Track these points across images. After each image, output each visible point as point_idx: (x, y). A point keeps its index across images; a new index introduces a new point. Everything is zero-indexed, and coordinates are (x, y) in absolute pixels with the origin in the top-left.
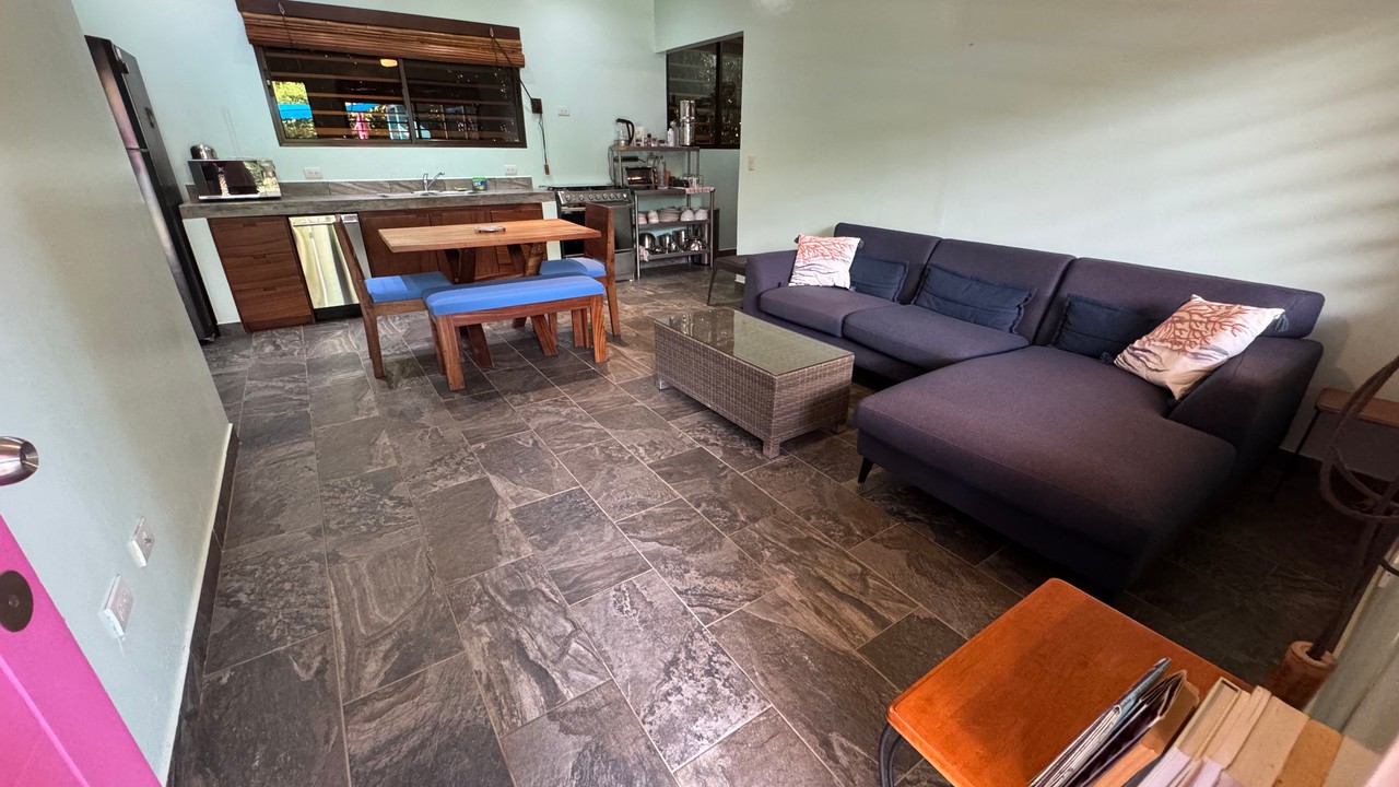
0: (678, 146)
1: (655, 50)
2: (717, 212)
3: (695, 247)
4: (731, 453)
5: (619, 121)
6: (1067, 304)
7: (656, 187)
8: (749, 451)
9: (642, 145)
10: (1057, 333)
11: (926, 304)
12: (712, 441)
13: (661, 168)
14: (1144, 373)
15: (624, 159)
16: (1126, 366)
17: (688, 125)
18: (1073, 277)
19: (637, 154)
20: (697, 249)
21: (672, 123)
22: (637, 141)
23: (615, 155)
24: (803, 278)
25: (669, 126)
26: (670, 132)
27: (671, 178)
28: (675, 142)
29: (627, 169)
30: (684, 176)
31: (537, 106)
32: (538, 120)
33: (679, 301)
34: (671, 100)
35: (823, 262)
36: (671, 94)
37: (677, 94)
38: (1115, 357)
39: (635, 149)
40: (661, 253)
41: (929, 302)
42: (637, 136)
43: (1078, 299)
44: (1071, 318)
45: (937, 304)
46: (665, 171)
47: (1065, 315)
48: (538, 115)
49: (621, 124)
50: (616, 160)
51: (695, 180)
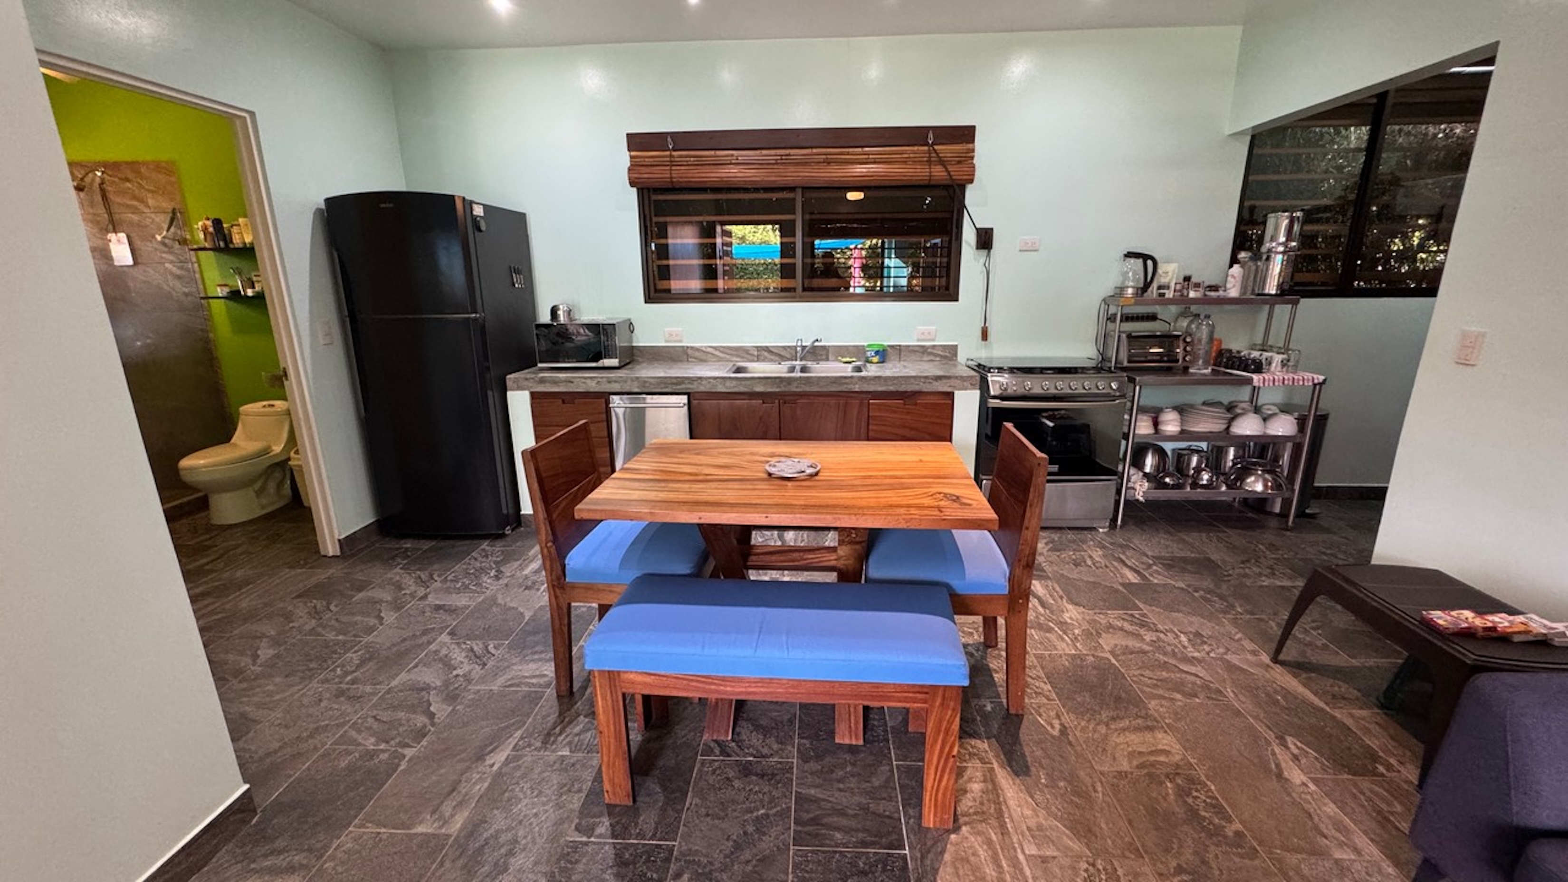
0: (1249, 296)
1: (1228, 131)
2: (1321, 420)
3: (1256, 485)
5: (1130, 255)
7: (1186, 369)
9: (1169, 294)
13: (1203, 333)
15: (1127, 318)
17: (1279, 257)
19: (1157, 309)
20: (1259, 487)
21: (1242, 255)
22: (1159, 288)
23: (1112, 310)
25: (1234, 260)
26: (1236, 269)
27: (1220, 353)
28: (1244, 288)
29: (1129, 336)
30: (1253, 347)
31: (985, 240)
32: (982, 260)
33: (1195, 623)
34: (1246, 215)
36: (1247, 204)
37: (1258, 203)
39: (1154, 302)
40: (1174, 487)
42: (1163, 280)
46: (1211, 339)
48: (985, 252)
49: (1132, 260)
50: (1111, 319)
51: (1278, 358)
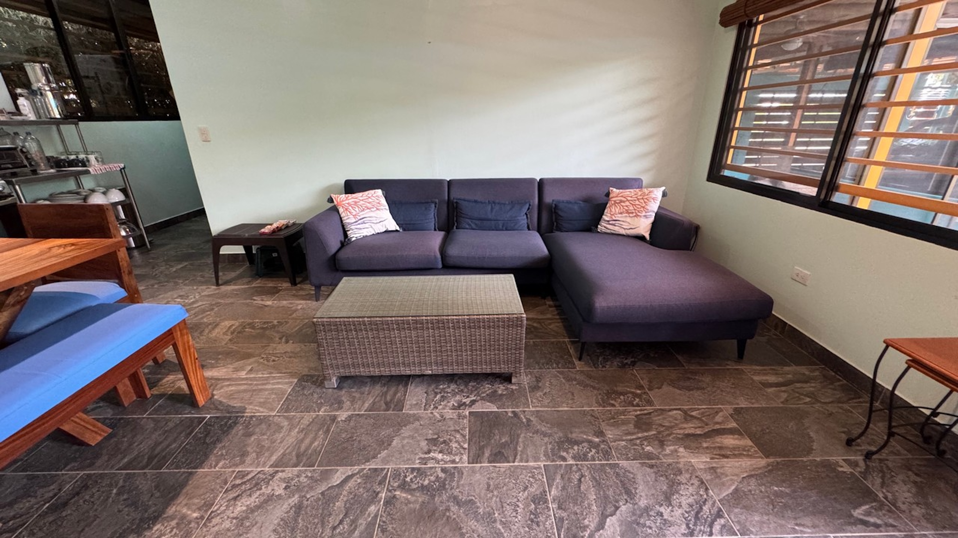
4: (493, 397)
6: (554, 206)
8: (501, 389)
10: (555, 224)
11: (467, 226)
12: (467, 401)
14: (623, 232)
16: (608, 231)
17: (49, 94)
18: (547, 191)
24: (361, 231)
26: (21, 101)
27: (52, 159)
35: (372, 214)
38: (597, 227)
41: (469, 225)
43: (559, 202)
44: (560, 213)
45: (476, 224)
47: (555, 212)
